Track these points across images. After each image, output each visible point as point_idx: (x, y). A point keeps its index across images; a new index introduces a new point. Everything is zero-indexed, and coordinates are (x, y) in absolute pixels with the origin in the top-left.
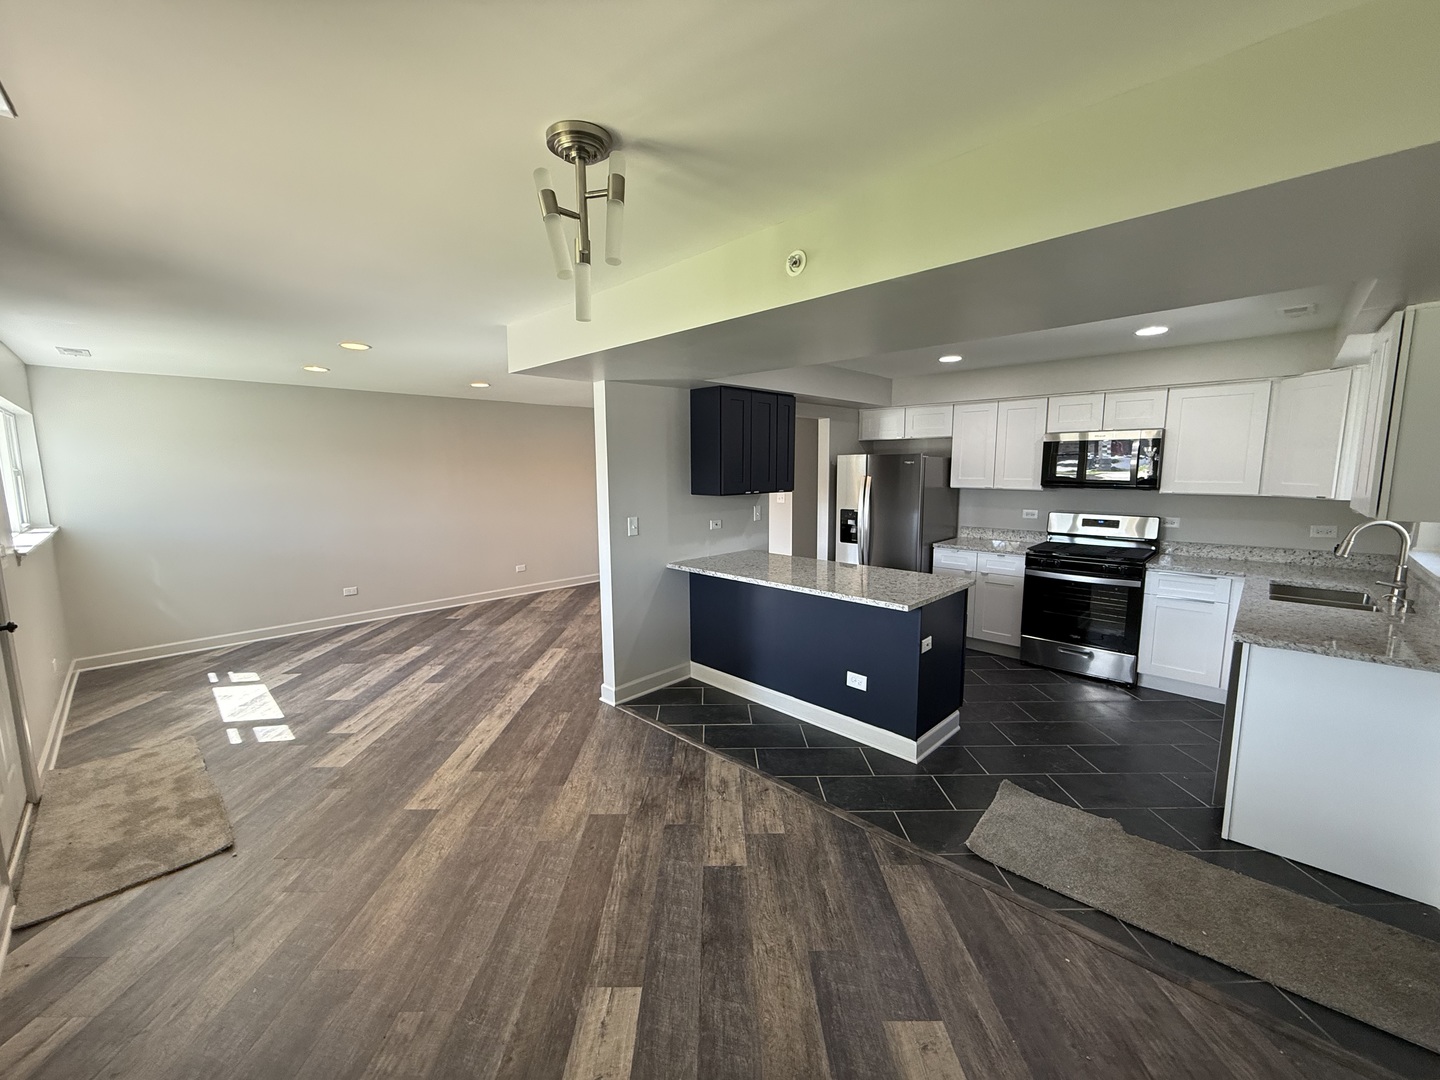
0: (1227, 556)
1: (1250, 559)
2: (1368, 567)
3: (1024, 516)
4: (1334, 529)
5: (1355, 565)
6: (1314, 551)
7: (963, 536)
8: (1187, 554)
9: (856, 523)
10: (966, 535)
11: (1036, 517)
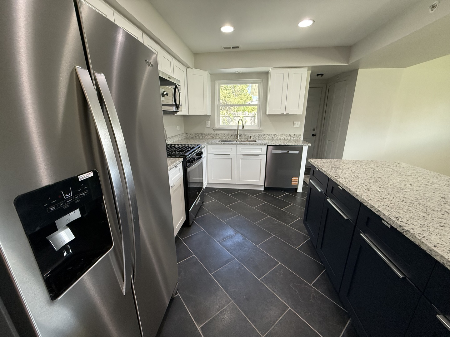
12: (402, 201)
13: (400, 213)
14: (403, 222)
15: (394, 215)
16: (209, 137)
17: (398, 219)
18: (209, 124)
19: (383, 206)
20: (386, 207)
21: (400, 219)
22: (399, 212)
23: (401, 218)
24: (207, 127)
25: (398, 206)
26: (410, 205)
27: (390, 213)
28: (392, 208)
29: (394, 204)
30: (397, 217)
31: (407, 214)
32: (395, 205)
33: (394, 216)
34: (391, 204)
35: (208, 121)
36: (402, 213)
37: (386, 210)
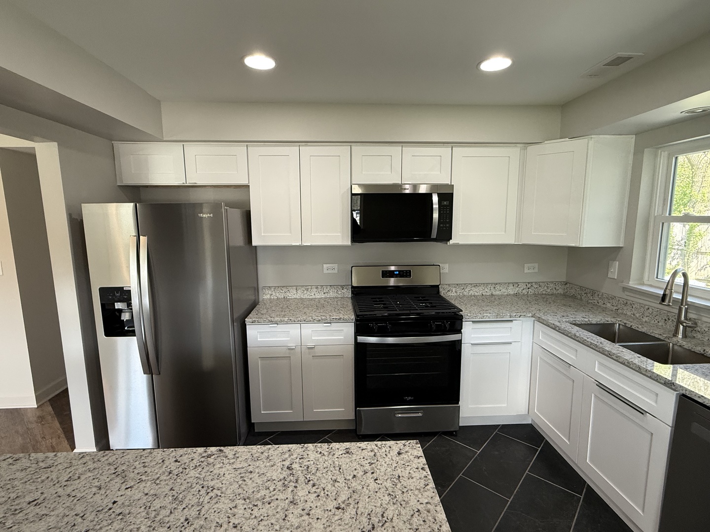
0: (481, 292)
1: (494, 293)
2: (555, 292)
3: (325, 271)
4: (536, 265)
5: (549, 290)
6: (529, 283)
7: (265, 297)
8: (455, 294)
9: (129, 305)
10: (268, 296)
11: (336, 271)
12: (39, 501)
13: (18, 470)
14: (4, 460)
15: (24, 460)
16: (609, 305)
17: (14, 459)
18: (614, 271)
19: (53, 461)
20: (47, 465)
21: (10, 461)
22: (22, 470)
23: (10, 464)
24: (609, 277)
25: (33, 482)
26: (17, 502)
27: (31, 458)
28: (38, 470)
29: (43, 481)
30: (17, 461)
31: (8, 478)
32: (39, 480)
33: (22, 459)
34: (47, 475)
35: (614, 260)
36: (18, 474)
37: (41, 460)
